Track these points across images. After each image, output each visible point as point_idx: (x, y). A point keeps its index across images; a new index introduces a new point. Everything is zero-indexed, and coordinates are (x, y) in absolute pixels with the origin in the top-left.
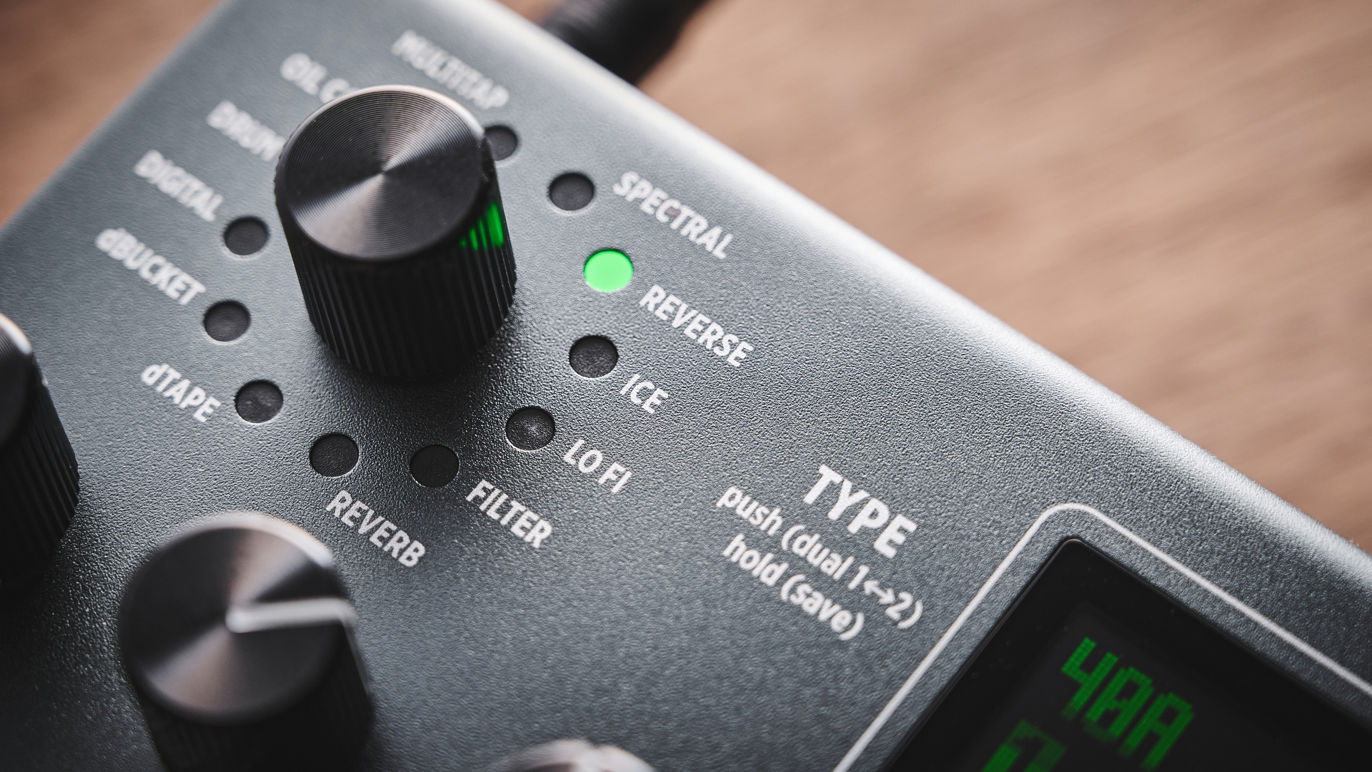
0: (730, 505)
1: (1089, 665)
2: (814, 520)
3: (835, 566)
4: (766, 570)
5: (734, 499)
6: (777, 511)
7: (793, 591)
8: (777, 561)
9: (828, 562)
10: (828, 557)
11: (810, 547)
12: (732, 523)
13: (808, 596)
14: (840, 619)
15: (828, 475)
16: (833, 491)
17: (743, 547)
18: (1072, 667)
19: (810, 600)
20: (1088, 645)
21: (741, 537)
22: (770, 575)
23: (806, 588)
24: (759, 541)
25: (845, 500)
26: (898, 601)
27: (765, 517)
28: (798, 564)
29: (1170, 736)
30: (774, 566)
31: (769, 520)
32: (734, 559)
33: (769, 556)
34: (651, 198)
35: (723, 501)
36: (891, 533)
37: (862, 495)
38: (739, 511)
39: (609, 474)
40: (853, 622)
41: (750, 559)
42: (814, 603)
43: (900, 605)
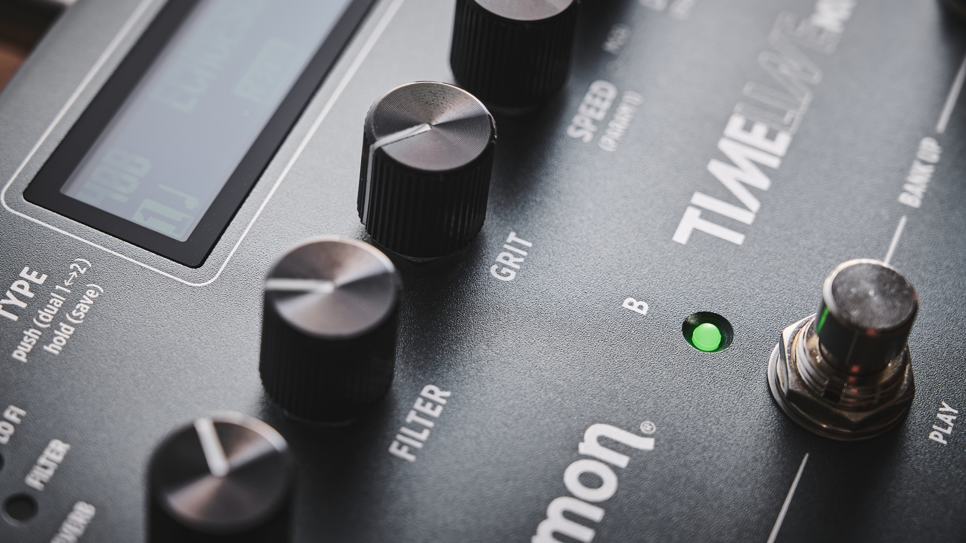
0: (24, 355)
2: (27, 318)
3: (57, 302)
4: (64, 333)
5: (20, 354)
6: (25, 332)
7: (77, 318)
8: (59, 329)
9: (55, 304)
10: (52, 305)
11: (46, 315)
12: (36, 352)
13: (79, 310)
14: (91, 294)
16: (8, 308)
17: (51, 345)
19: (82, 309)
21: (45, 347)
22: (69, 330)
23: (74, 313)
24: (47, 337)
25: (14, 301)
26: (75, 269)
27: (29, 337)
28: (59, 318)
30: (62, 329)
31: (31, 337)
32: (60, 348)
33: (56, 332)
35: (23, 359)
36: (33, 277)
37: (8, 294)
38: (28, 350)
39: (14, 418)
40: (94, 288)
41: (60, 341)
42: (83, 308)
43: (78, 268)
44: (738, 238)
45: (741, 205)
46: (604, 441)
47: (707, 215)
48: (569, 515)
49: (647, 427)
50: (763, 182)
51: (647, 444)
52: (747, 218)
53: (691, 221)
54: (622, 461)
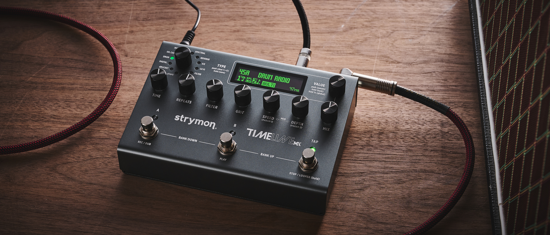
1: (241, 71)
2: (219, 67)
3: (222, 70)
4: (217, 72)
5: (213, 68)
6: (216, 68)
11: (219, 69)
12: (213, 70)
14: (223, 73)
15: (219, 65)
16: (219, 66)
18: (240, 71)
20: (241, 70)
24: (215, 70)
25: (221, 66)
28: (219, 70)
29: (249, 73)
34: (198, 52)
36: (225, 67)
39: (204, 69)
42: (221, 72)
43: (227, 71)
44: (249, 135)
45: (255, 135)
46: (213, 125)
47: (252, 132)
48: (201, 122)
49: (216, 128)
50: (260, 137)
51: (213, 128)
52: (253, 136)
53: (251, 130)
54: (210, 126)
